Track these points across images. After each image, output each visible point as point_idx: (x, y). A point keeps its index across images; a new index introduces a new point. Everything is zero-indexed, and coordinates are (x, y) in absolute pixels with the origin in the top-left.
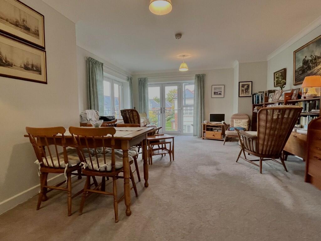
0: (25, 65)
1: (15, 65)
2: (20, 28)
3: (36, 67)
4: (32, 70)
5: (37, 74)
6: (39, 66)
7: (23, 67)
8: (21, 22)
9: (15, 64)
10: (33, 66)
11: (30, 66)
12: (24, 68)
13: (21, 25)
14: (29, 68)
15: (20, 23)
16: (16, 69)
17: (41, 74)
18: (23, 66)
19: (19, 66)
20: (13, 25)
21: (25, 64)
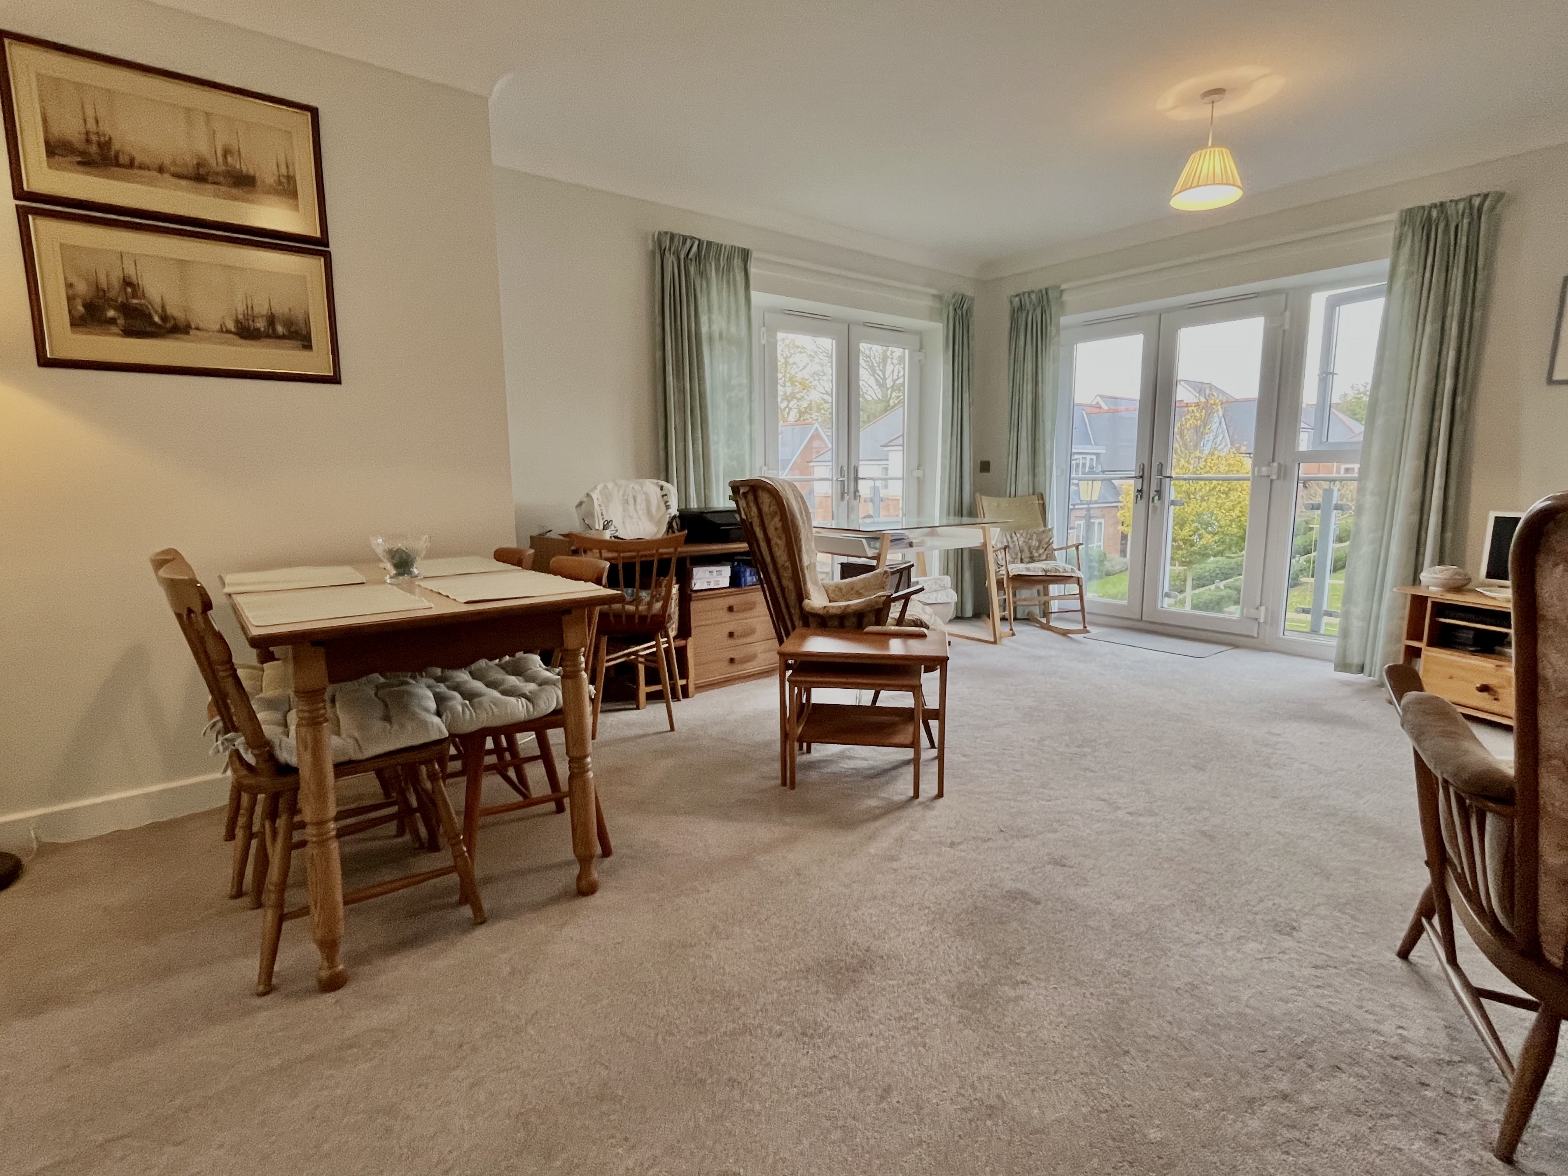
0: (237, 322)
1: (197, 329)
2: (215, 186)
3: (289, 323)
4: (268, 336)
5: (293, 348)
6: (301, 317)
7: (233, 329)
8: (216, 164)
9: (201, 325)
10: (271, 320)
11: (261, 324)
12: (235, 334)
13: (217, 174)
14: (258, 330)
15: (214, 164)
16: (201, 340)
17: (308, 346)
18: (231, 326)
19: (218, 327)
20: (184, 183)
21: (241, 317)
